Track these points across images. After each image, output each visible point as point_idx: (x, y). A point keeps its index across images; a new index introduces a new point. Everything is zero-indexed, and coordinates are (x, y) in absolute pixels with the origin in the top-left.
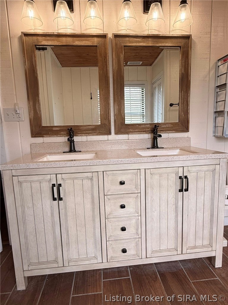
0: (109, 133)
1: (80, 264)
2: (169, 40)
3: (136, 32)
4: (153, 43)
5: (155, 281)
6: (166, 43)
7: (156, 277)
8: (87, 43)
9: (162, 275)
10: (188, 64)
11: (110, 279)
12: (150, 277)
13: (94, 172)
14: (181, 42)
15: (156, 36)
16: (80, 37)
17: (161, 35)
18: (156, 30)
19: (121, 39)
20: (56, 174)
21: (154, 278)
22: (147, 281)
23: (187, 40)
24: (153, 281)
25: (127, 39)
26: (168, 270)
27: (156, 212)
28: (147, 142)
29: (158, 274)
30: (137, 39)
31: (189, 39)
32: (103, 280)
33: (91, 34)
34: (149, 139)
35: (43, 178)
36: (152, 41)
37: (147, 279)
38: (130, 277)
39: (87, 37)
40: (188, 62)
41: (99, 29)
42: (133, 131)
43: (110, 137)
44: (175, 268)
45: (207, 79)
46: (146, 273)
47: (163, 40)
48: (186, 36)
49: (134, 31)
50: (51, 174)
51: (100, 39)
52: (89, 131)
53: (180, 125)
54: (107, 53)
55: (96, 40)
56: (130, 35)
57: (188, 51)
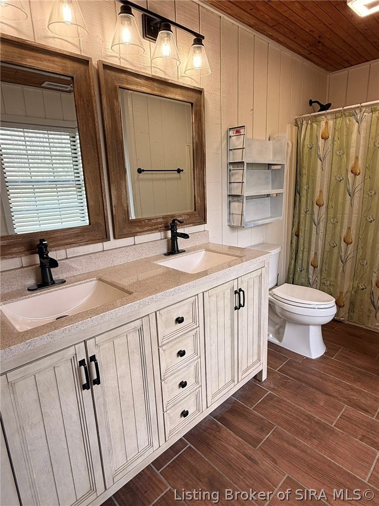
0: (107, 238)
1: (131, 469)
2: (179, 91)
3: (134, 66)
4: (160, 91)
5: (219, 432)
6: (176, 94)
7: (218, 426)
8: (51, 67)
9: (222, 419)
10: (202, 130)
11: (168, 464)
12: (211, 429)
13: (143, 317)
14: (193, 98)
15: (164, 81)
16: (36, 50)
17: (170, 81)
18: (162, 71)
19: (113, 73)
20: (85, 342)
21: (216, 428)
22: (212, 437)
23: (199, 95)
24: (217, 433)
25: (123, 76)
26: (223, 410)
27: (214, 345)
28: (162, 244)
29: (216, 421)
30: (138, 80)
31: (201, 94)
32: (158, 472)
33: (59, 52)
34: (161, 239)
35: (61, 357)
36: (158, 87)
37: (209, 434)
38: (189, 444)
39: (51, 55)
40: (201, 127)
41: (71, 44)
42: (141, 230)
43: (107, 245)
44: (228, 403)
45: (220, 151)
46: (203, 428)
47: (172, 89)
48: (197, 89)
49: (131, 64)
50: (75, 345)
51: (76, 65)
52: (71, 238)
53: (197, 215)
54: (93, 94)
55: (69, 65)
56: (128, 70)
57: (201, 110)
